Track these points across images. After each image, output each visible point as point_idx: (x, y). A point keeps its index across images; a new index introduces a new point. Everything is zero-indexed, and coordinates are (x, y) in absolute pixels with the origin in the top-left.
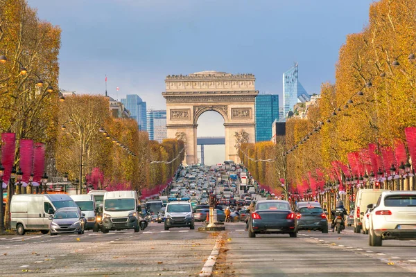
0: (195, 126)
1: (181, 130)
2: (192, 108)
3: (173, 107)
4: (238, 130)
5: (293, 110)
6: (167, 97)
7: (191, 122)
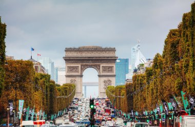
0: (81, 76)
1: (73, 79)
2: (80, 66)
3: (69, 65)
4: (106, 79)
5: (137, 68)
6: (65, 60)
7: (79, 74)
